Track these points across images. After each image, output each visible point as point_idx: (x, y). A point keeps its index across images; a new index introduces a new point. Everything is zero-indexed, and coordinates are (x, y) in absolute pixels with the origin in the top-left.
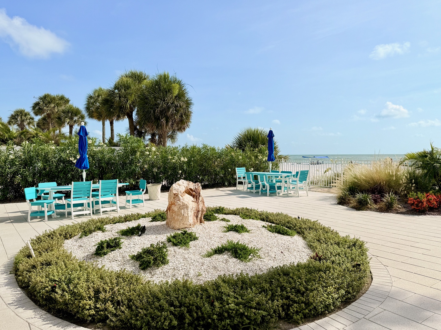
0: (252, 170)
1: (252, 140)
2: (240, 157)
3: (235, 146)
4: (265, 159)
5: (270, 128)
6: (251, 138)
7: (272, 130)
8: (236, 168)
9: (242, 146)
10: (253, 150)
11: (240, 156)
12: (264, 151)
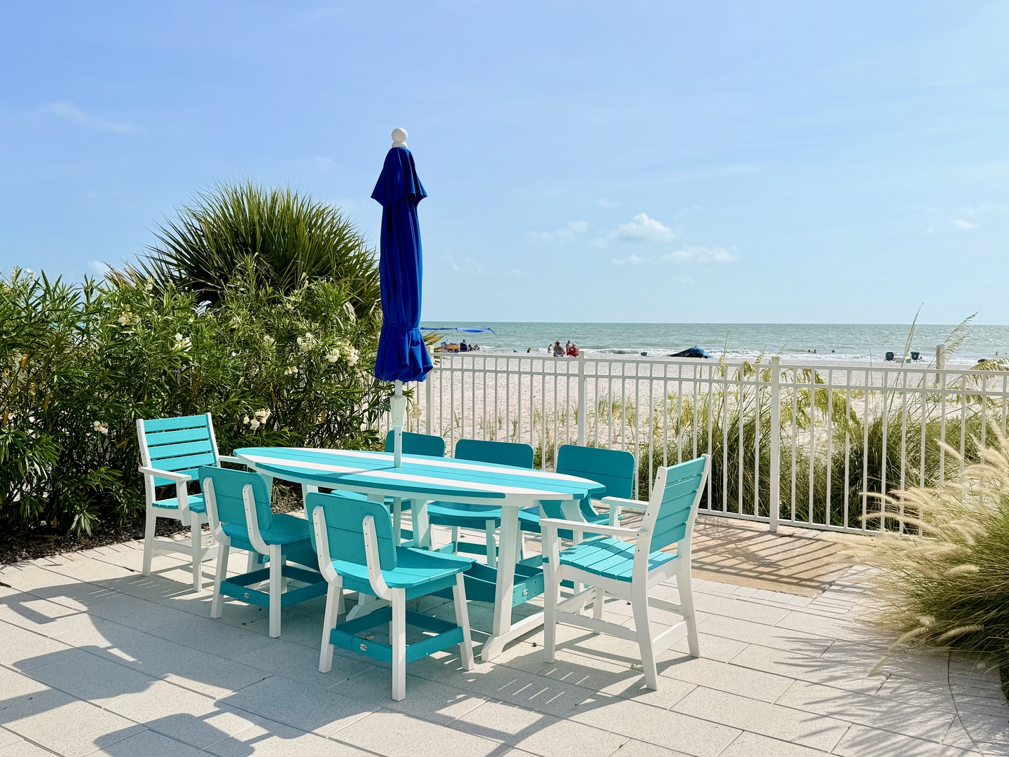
0: (259, 418)
1: (259, 245)
2: (182, 343)
3: (172, 277)
4: (336, 351)
5: (396, 132)
6: (254, 239)
7: (406, 145)
8: (141, 423)
9: (209, 278)
10: (275, 301)
11: (179, 336)
12: (328, 307)
